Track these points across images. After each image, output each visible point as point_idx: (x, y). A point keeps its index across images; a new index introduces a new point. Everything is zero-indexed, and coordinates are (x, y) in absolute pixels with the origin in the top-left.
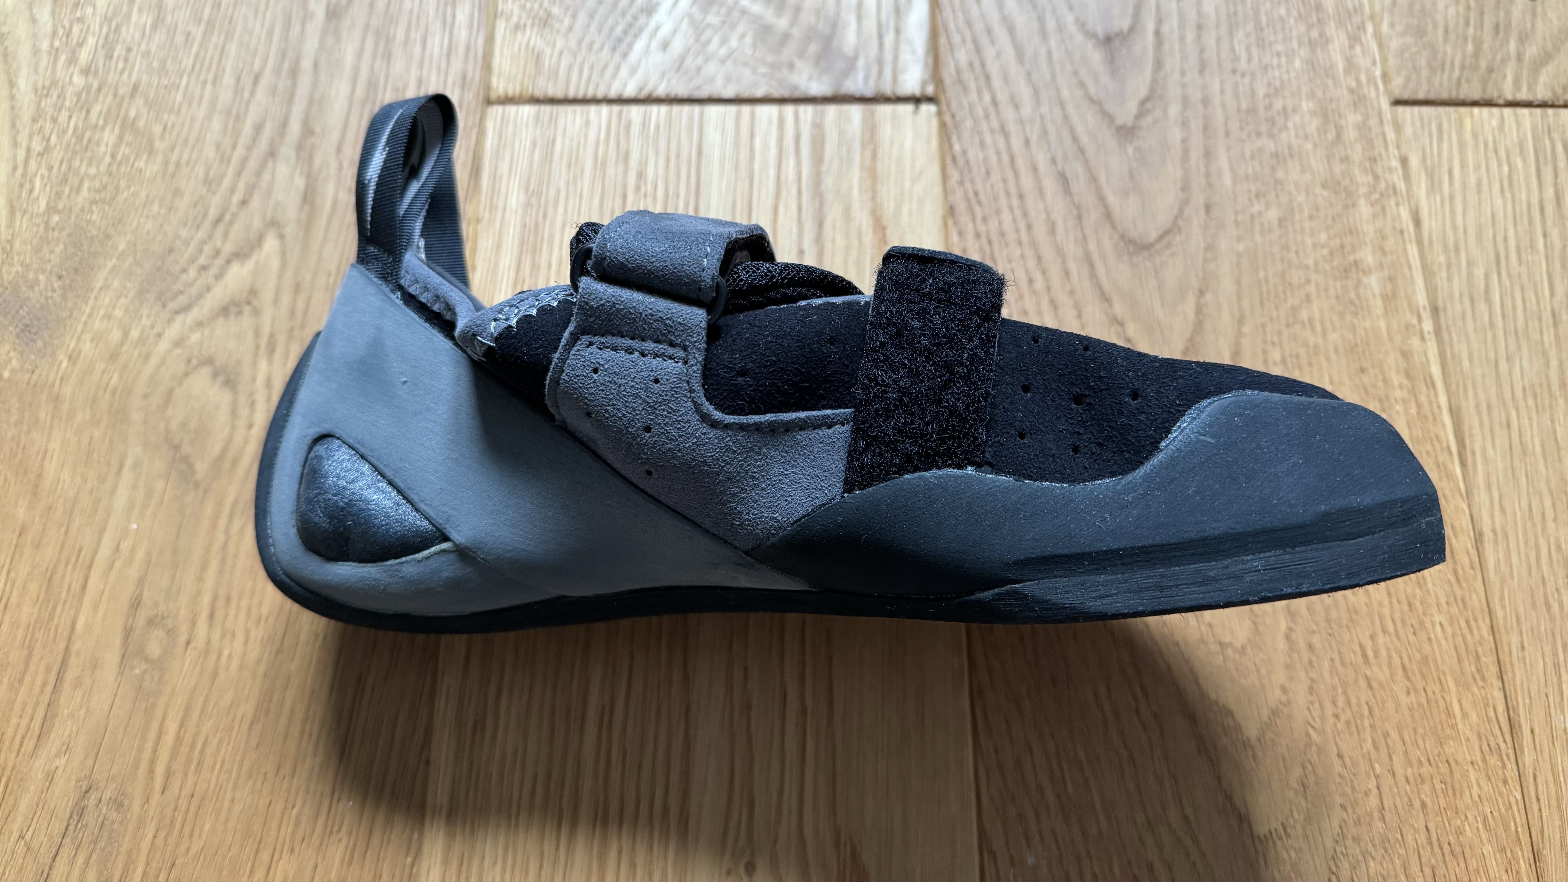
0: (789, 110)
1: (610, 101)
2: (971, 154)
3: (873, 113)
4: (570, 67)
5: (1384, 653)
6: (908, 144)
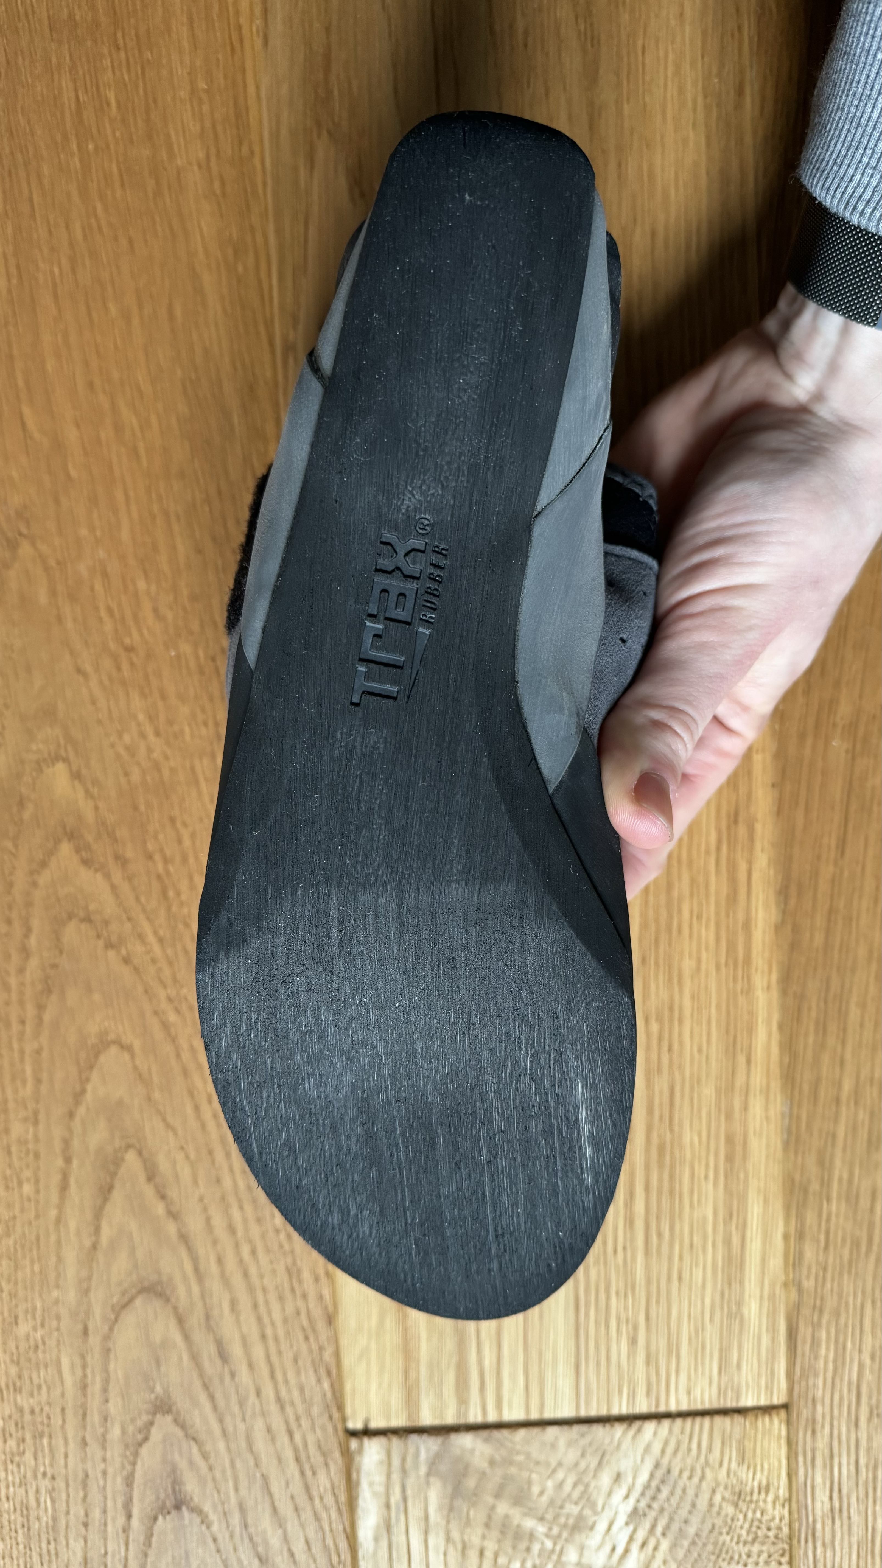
0: (492, 1418)
1: (668, 1415)
2: (313, 1379)
3: (409, 1417)
4: (710, 1449)
6: (374, 1387)
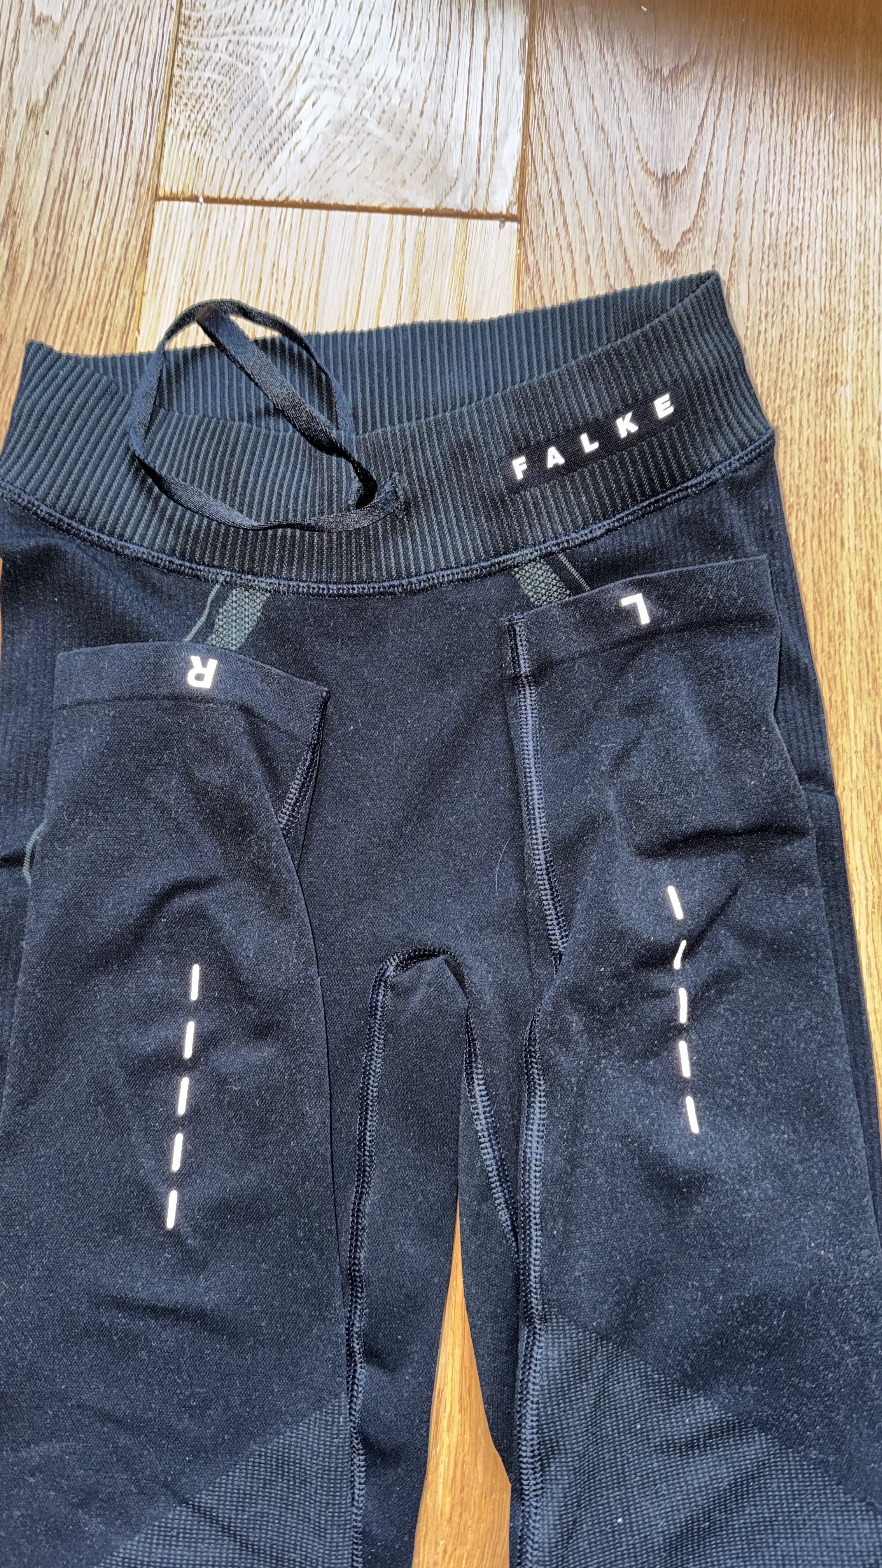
0: (399, 219)
1: (255, 203)
2: (542, 266)
3: (466, 227)
6: (492, 254)
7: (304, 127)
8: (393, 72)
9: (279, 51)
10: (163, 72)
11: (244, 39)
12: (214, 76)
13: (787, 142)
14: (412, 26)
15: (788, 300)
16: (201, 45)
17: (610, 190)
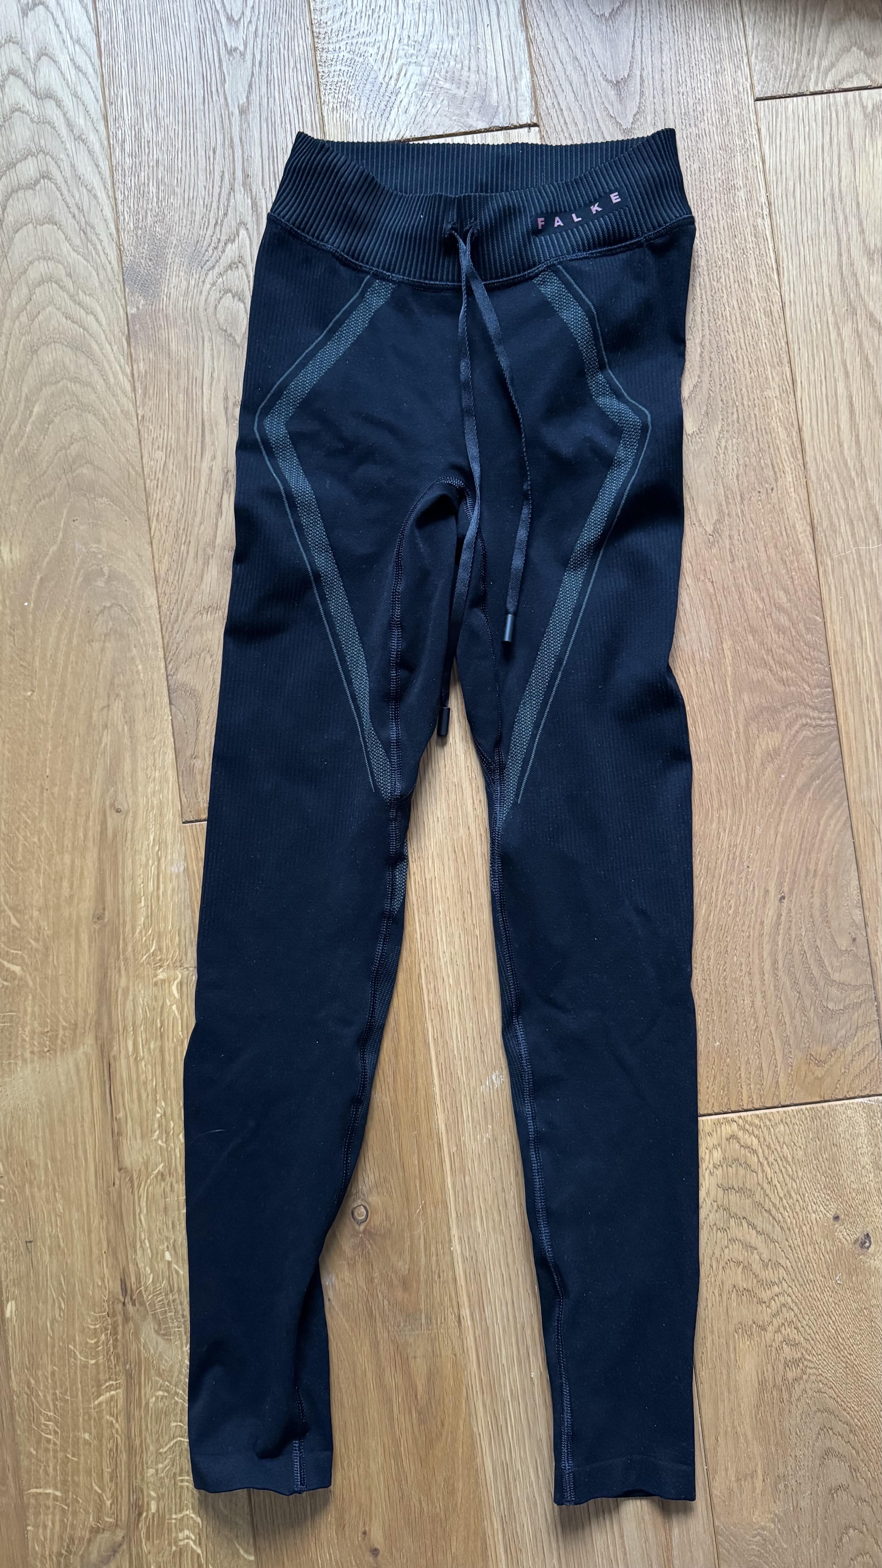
5: (741, 357)
7: (403, 90)
8: (446, 45)
9: (377, 45)
10: (311, 72)
11: (354, 41)
12: (343, 68)
13: (685, 46)
14: (452, 13)
15: (700, 146)
16: (331, 49)
17: (587, 96)
